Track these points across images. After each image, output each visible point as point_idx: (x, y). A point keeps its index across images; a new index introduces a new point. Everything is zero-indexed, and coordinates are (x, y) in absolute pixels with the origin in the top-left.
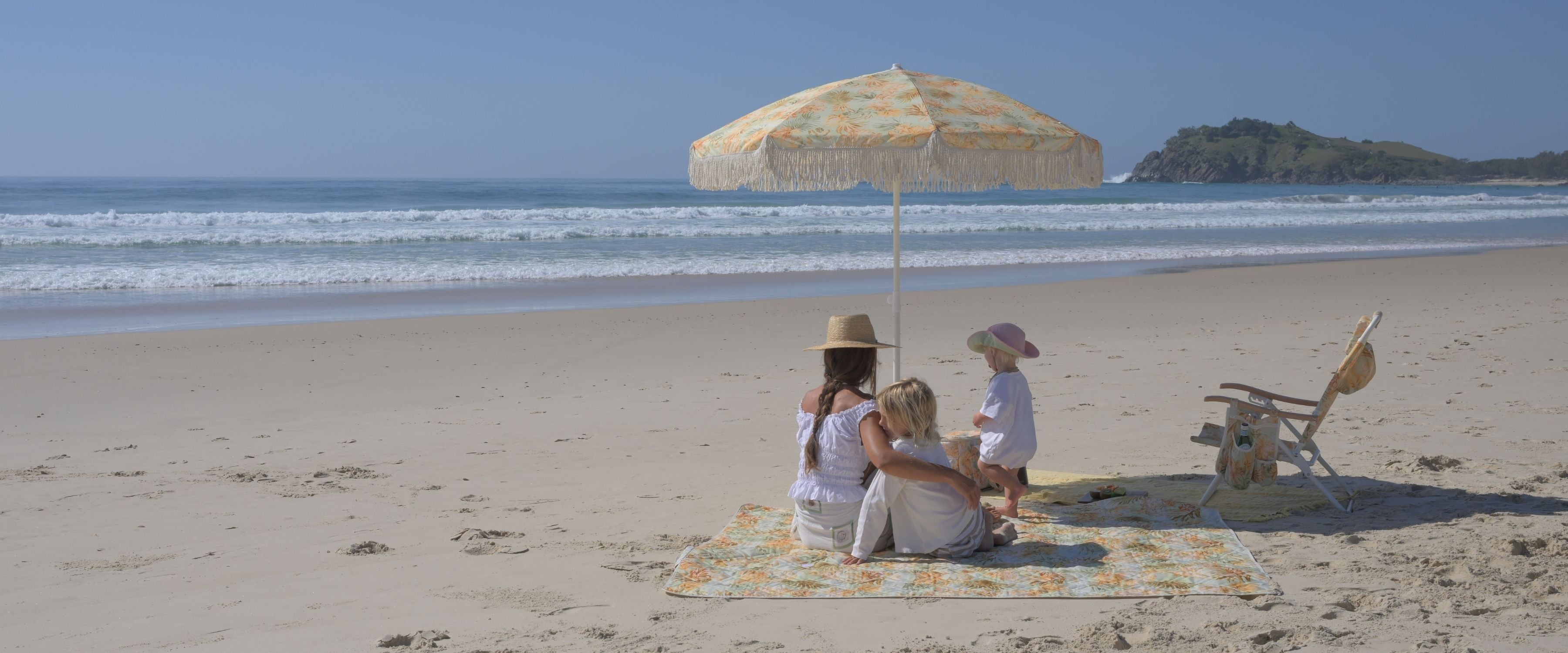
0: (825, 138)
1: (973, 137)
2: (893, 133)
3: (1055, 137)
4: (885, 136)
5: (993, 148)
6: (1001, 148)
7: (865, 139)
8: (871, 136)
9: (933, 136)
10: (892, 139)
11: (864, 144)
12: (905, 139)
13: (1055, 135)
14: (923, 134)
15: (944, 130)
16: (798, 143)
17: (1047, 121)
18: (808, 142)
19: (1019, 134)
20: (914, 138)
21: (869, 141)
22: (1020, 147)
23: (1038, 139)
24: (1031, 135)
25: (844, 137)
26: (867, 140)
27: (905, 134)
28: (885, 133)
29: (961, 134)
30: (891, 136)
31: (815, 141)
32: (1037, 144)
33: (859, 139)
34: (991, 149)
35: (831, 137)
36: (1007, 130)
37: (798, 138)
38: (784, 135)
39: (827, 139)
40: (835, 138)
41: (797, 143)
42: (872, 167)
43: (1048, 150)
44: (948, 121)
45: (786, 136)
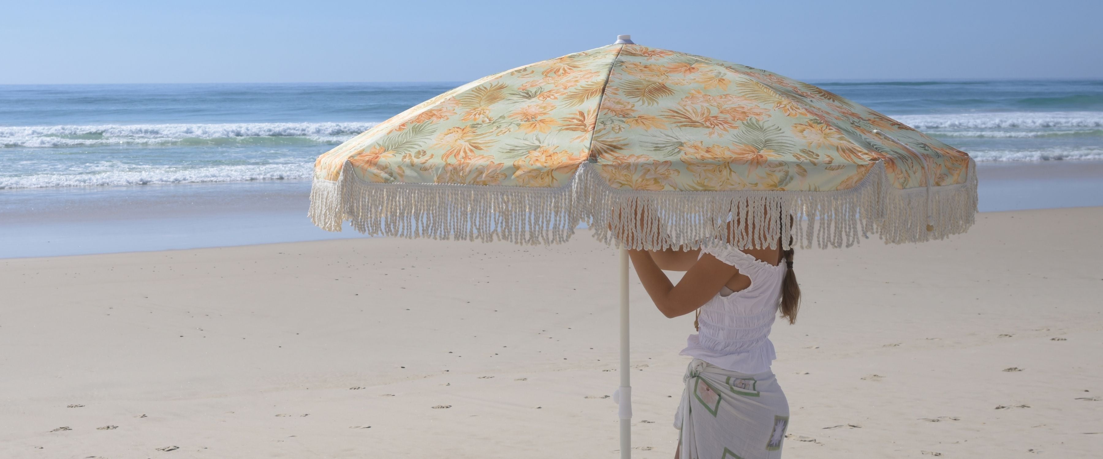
0: (423, 169)
1: (662, 170)
2: (520, 163)
3: (829, 166)
4: (509, 168)
5: (701, 188)
6: (718, 188)
7: (480, 171)
8: (488, 167)
9: (581, 170)
10: (519, 173)
11: (478, 180)
12: (537, 174)
13: (830, 162)
14: (566, 167)
15: (607, 159)
16: (386, 176)
17: (826, 136)
18: (399, 174)
19: (758, 162)
20: (550, 172)
21: (484, 175)
22: (756, 184)
23: (793, 171)
24: (781, 164)
25: (450, 168)
26: (482, 173)
27: (538, 165)
28: (508, 163)
29: (636, 166)
30: (517, 168)
31: (408, 172)
32: (792, 178)
33: (470, 171)
34: (697, 190)
35: (431, 167)
36: (734, 156)
37: (386, 168)
38: (368, 161)
39: (426, 169)
40: (437, 169)
41: (384, 175)
42: (488, 219)
43: (815, 190)
44: (622, 142)
45: (370, 163)
